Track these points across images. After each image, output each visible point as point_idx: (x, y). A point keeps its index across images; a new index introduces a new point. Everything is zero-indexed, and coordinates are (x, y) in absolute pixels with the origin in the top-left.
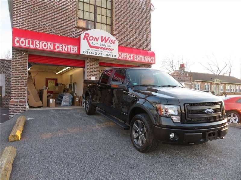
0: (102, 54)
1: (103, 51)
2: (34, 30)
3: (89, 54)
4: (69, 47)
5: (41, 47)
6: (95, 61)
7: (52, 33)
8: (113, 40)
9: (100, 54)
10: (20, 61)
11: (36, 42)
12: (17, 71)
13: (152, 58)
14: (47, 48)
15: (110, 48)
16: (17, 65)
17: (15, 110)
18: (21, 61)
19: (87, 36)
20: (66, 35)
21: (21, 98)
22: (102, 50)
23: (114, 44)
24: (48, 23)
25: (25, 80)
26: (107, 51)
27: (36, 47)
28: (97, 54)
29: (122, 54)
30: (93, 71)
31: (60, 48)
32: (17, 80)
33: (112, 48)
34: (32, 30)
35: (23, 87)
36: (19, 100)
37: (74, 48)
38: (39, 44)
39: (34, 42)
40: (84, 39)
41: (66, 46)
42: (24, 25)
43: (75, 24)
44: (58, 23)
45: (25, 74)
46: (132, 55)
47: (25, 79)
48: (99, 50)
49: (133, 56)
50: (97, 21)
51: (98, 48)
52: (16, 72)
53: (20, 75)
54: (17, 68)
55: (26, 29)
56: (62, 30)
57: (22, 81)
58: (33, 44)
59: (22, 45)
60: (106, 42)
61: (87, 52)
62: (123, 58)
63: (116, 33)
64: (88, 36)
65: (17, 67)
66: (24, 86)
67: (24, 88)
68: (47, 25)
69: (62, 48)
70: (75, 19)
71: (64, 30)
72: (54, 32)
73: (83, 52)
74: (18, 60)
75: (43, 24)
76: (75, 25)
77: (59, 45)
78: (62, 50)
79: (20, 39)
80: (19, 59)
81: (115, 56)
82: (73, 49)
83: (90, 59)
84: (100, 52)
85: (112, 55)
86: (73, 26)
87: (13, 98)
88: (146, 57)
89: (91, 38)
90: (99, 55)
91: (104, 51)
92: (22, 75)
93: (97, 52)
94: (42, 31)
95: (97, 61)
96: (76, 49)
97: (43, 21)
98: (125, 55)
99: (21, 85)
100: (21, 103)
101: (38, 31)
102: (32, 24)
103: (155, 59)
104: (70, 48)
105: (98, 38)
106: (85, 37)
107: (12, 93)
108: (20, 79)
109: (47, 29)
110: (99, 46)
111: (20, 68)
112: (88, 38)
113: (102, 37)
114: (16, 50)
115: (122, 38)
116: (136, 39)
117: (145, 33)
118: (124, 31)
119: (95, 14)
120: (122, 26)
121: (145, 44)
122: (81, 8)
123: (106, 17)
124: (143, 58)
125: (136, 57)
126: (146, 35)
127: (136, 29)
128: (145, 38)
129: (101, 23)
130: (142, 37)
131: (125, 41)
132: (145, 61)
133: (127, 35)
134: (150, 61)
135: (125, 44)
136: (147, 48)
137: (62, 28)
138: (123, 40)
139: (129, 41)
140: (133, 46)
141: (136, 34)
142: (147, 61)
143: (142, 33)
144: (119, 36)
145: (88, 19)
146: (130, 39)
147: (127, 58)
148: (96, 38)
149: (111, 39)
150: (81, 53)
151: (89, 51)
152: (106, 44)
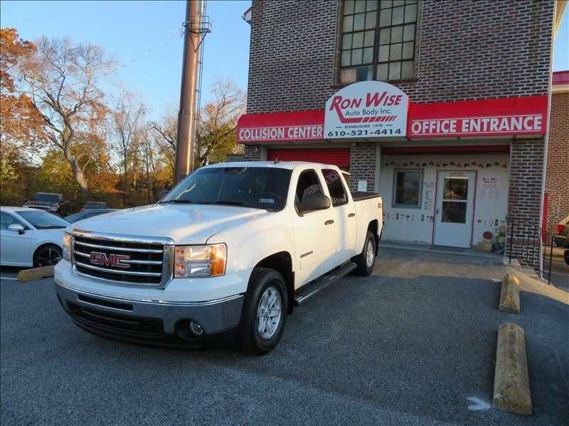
0: (366, 131)
1: (369, 126)
2: (271, 110)
3: (339, 136)
4: (309, 128)
5: (268, 137)
6: (369, 146)
7: (295, 109)
8: (395, 96)
9: (362, 132)
11: (263, 130)
13: (529, 118)
14: (277, 137)
15: (387, 115)
19: (337, 101)
20: (315, 108)
22: (368, 123)
23: (398, 104)
24: (289, 94)
26: (380, 123)
27: (262, 138)
28: (355, 134)
29: (422, 123)
30: (362, 169)
31: (295, 132)
33: (391, 115)
34: (267, 111)
37: (316, 129)
38: (267, 132)
39: (261, 130)
40: (331, 109)
42: (259, 107)
43: (332, 82)
44: (304, 88)
46: (455, 121)
48: (361, 124)
50: (379, 61)
51: (358, 120)
55: (261, 111)
56: (309, 100)
58: (258, 135)
59: (247, 138)
60: (377, 104)
62: (424, 132)
64: (339, 102)
68: (288, 97)
69: (298, 132)
71: (313, 98)
72: (298, 106)
73: (329, 135)
75: (282, 98)
76: (332, 84)
77: (293, 128)
78: (297, 136)
79: (245, 130)
80: (251, 158)
81: (399, 131)
82: (315, 132)
83: (357, 144)
85: (391, 130)
89: (346, 104)
90: (359, 134)
91: (371, 124)
94: (281, 110)
95: (373, 147)
96: (320, 130)
97: (282, 92)
98: (431, 125)
101: (275, 111)
102: (268, 102)
103: (544, 120)
104: (311, 130)
105: (361, 100)
106: (334, 104)
109: (288, 104)
110: (361, 116)
112: (340, 105)
113: (369, 95)
114: (249, 146)
115: (441, 80)
116: (487, 73)
117: (522, 47)
118: (447, 62)
119: (376, 47)
120: (443, 51)
121: (525, 77)
122: (346, 46)
123: (400, 45)
124: (494, 122)
125: (469, 123)
126: (528, 50)
127: (489, 45)
128: (522, 63)
129: (389, 62)
130: (510, 62)
131: (447, 88)
132: (500, 129)
133: (456, 69)
134: (523, 128)
135: (449, 95)
136: (531, 90)
137: (310, 97)
138: (445, 85)
139: (463, 84)
140: (476, 94)
141: (489, 60)
142: (508, 129)
143: (511, 51)
144: (432, 79)
145: (360, 63)
146: (466, 79)
147: (438, 131)
148: (355, 101)
149: (389, 94)
150: (326, 136)
151: (339, 131)
152: (378, 108)
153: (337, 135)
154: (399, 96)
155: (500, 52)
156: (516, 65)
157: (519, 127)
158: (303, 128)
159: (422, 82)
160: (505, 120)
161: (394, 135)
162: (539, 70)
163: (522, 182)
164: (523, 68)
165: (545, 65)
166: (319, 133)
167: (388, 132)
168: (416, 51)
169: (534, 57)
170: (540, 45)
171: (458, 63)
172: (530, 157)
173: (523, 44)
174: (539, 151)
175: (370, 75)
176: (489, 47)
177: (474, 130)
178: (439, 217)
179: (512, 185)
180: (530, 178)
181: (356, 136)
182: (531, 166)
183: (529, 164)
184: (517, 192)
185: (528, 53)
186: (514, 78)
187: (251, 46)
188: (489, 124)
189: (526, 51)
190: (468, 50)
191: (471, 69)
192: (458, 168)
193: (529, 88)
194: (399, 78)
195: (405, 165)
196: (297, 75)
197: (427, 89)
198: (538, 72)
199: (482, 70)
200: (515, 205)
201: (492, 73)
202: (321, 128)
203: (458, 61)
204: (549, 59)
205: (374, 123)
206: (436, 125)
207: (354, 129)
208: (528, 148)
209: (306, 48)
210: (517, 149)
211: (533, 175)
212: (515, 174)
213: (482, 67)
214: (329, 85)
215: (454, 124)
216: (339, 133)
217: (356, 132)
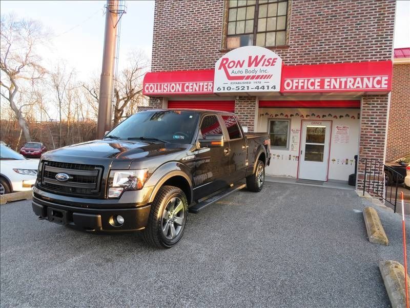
0: (248, 87)
1: (250, 83)
2: (171, 69)
3: (226, 91)
4: (201, 84)
5: (169, 91)
6: (250, 99)
7: (190, 69)
8: (271, 59)
9: (244, 87)
11: (164, 85)
13: (378, 78)
14: (175, 91)
15: (265, 74)
19: (225, 62)
20: (207, 68)
22: (249, 80)
23: (274, 65)
24: (186, 56)
26: (258, 80)
27: (163, 92)
29: (292, 81)
30: (244, 118)
31: (190, 87)
33: (268, 74)
34: (168, 70)
37: (207, 85)
38: (167, 87)
39: (162, 85)
40: (220, 68)
42: (161, 66)
43: (220, 47)
44: (198, 52)
46: (319, 80)
48: (244, 81)
50: (258, 31)
51: (241, 78)
55: (163, 70)
56: (202, 62)
58: (161, 89)
59: (151, 92)
60: (256, 65)
61: (224, 88)
62: (294, 88)
68: (185, 59)
69: (193, 87)
71: (205, 60)
72: (193, 66)
73: (218, 89)
75: (180, 60)
76: (220, 49)
77: (189, 83)
78: (192, 90)
79: (149, 85)
81: (274, 87)
82: (206, 87)
83: (239, 97)
84: (246, 85)
85: (268, 87)
86: (218, 51)
89: (231, 65)
90: (242, 89)
93: (240, 85)
94: (179, 69)
95: (253, 100)
97: (180, 55)
98: (300, 82)
101: (174, 70)
102: (169, 62)
104: (203, 86)
105: (244, 61)
106: (222, 65)
109: (185, 65)
110: (244, 74)
112: (227, 65)
114: (153, 98)
115: (308, 47)
116: (344, 42)
117: (372, 22)
118: (313, 33)
119: (256, 19)
120: (309, 24)
121: (374, 46)
122: (232, 18)
123: (275, 18)
124: (350, 81)
125: (330, 82)
126: (376, 24)
127: (346, 20)
128: (371, 35)
129: (266, 32)
130: (362, 33)
131: (313, 53)
132: (355, 87)
133: (320, 39)
134: (373, 86)
135: (314, 59)
136: (378, 56)
137: (202, 59)
138: (310, 51)
139: (325, 50)
140: (335, 59)
141: (345, 31)
142: (361, 87)
143: (363, 25)
144: (300, 46)
145: (243, 32)
146: (327, 47)
147: (306, 87)
148: (239, 62)
149: (267, 57)
150: (215, 91)
152: (258, 68)
153: (224, 90)
154: (274, 59)
155: (354, 26)
156: (367, 36)
157: (370, 85)
158: (196, 84)
159: (293, 48)
160: (359, 79)
161: (271, 90)
162: (385, 41)
163: (371, 129)
164: (372, 39)
165: (389, 37)
166: (210, 88)
167: (266, 88)
168: (288, 23)
169: (381, 30)
170: (386, 20)
171: (321, 34)
172: (377, 110)
173: (372, 19)
174: (384, 105)
175: (250, 42)
176: (346, 21)
177: (334, 87)
178: (303, 156)
179: (362, 132)
180: (377, 127)
181: (240, 91)
182: (378, 117)
183: (376, 115)
184: (367, 138)
185: (376, 26)
186: (365, 47)
187: (155, 17)
188: (346, 82)
189: (375, 25)
190: (329, 23)
191: (332, 38)
192: (318, 119)
193: (377, 55)
194: (273, 45)
195: (276, 115)
196: (192, 41)
197: (296, 54)
198: (384, 42)
199: (340, 40)
200: (364, 148)
201: (348, 42)
202: (211, 84)
203: (321, 32)
204: (393, 32)
205: (254, 80)
206: (304, 82)
207: (238, 85)
208: (376, 103)
209: (199, 19)
210: (367, 103)
211: (379, 124)
212: (365, 124)
213: (340, 38)
214: (217, 49)
215: (318, 82)
216: (226, 88)
217: (240, 88)
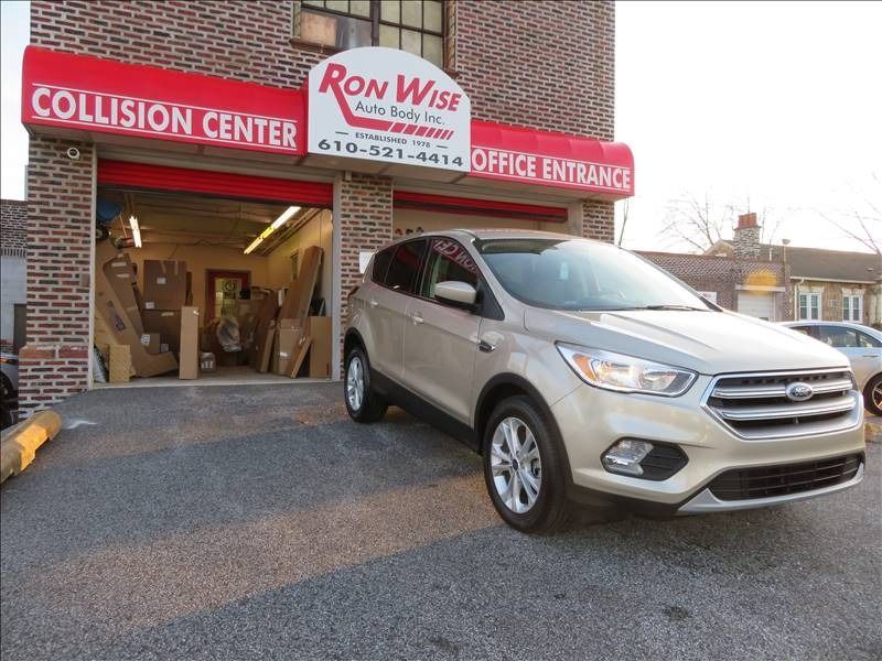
0: (400, 151)
1: (404, 141)
2: (119, 54)
3: (344, 153)
4: (261, 123)
5: (141, 124)
7: (193, 69)
8: (448, 94)
9: (391, 151)
10: (59, 184)
11: (120, 102)
12: (50, 226)
13: (618, 171)
14: (169, 129)
15: (437, 127)
16: (47, 203)
17: (42, 388)
18: (64, 187)
19: (336, 74)
20: (251, 79)
21: (66, 340)
22: (401, 135)
23: (454, 109)
24: (176, 26)
25: (82, 262)
26: (423, 139)
27: (119, 124)
28: (378, 153)
29: (487, 153)
30: (365, 229)
31: (224, 127)
32: (50, 264)
33: (444, 128)
34: (108, 55)
35: (74, 293)
36: (57, 348)
37: (280, 129)
38: (135, 110)
39: (114, 103)
40: (323, 89)
41: (250, 120)
42: (78, 38)
43: (291, 30)
44: (218, 25)
45: (81, 239)
46: (534, 159)
47: (81, 258)
48: (388, 133)
49: (539, 163)
50: (383, 19)
51: (383, 125)
52: (46, 233)
53: (62, 244)
54: (50, 216)
55: (86, 51)
56: (234, 58)
57: (72, 269)
59: (64, 116)
60: (417, 100)
61: (338, 144)
63: (463, 65)
64: (340, 78)
65: (50, 212)
66: (78, 291)
67: (80, 298)
68: (172, 34)
69: (233, 128)
70: (288, 9)
71: (243, 55)
72: (203, 64)
73: (320, 146)
74: (53, 183)
75: (156, 33)
76: (291, 37)
77: (218, 114)
78: (229, 136)
79: (53, 92)
80: (55, 175)
81: (459, 161)
82: (278, 133)
83: (354, 175)
84: (395, 146)
85: (446, 157)
86: (282, 40)
87: (32, 340)
88: (592, 168)
89: (354, 86)
90: (386, 155)
91: (411, 138)
92: (68, 245)
93: (381, 144)
94: (153, 62)
95: (384, 186)
96: (289, 131)
97: (154, 17)
98: (501, 159)
99: (68, 283)
100: (66, 360)
101: (133, 61)
102: (110, 32)
103: (631, 176)
104: (266, 129)
105: (386, 84)
106: (328, 81)
107: (30, 318)
108: (60, 258)
109: (173, 53)
110: (387, 117)
111: (62, 215)
112: (342, 84)
113: (401, 79)
115: (492, 86)
116: (550, 92)
117: (587, 67)
118: (498, 57)
120: (491, 37)
123: (419, 2)
124: (581, 170)
125: (551, 166)
126: (593, 73)
127: (551, 49)
128: (587, 89)
129: (400, 27)
130: (574, 83)
131: (501, 102)
132: (588, 181)
133: (511, 74)
135: (503, 113)
137: (235, 50)
138: (496, 96)
139: (520, 100)
140: (538, 121)
141: (551, 72)
142: (597, 182)
143: (575, 68)
144: (477, 80)
145: (345, 9)
146: (524, 94)
147: (511, 171)
148: (373, 83)
150: (313, 149)
151: (344, 141)
152: (420, 109)
153: (338, 149)
155: (564, 65)
158: (244, 120)
159: (463, 81)
161: (451, 166)
162: (605, 106)
164: (589, 97)
165: (610, 100)
167: (441, 159)
170: (605, 70)
171: (513, 64)
173: (587, 61)
176: (551, 53)
177: (559, 177)
181: (380, 158)
186: (580, 109)
188: (575, 171)
190: (525, 47)
191: (530, 79)
193: (596, 129)
199: (544, 86)
201: (556, 94)
202: (291, 126)
203: (512, 60)
205: (414, 137)
206: (507, 159)
207: (375, 143)
208: (600, 215)
213: (543, 82)
214: (283, 35)
215: (532, 163)
216: (343, 147)
217: (380, 149)
